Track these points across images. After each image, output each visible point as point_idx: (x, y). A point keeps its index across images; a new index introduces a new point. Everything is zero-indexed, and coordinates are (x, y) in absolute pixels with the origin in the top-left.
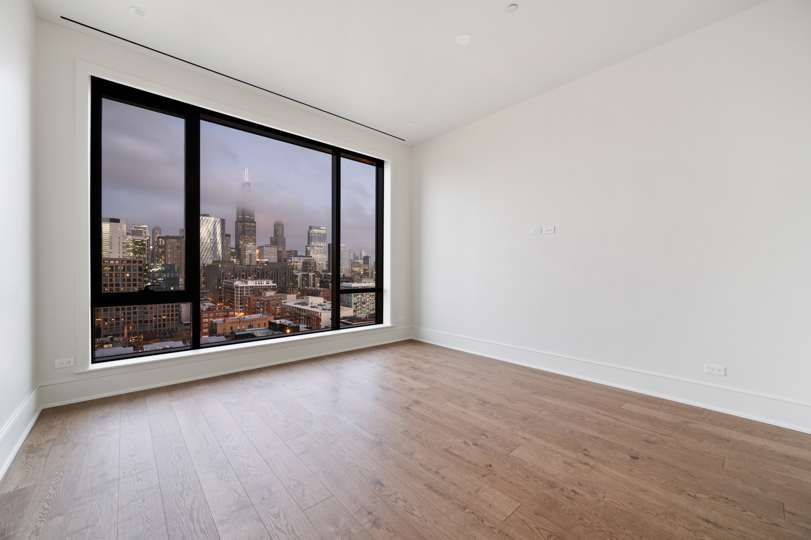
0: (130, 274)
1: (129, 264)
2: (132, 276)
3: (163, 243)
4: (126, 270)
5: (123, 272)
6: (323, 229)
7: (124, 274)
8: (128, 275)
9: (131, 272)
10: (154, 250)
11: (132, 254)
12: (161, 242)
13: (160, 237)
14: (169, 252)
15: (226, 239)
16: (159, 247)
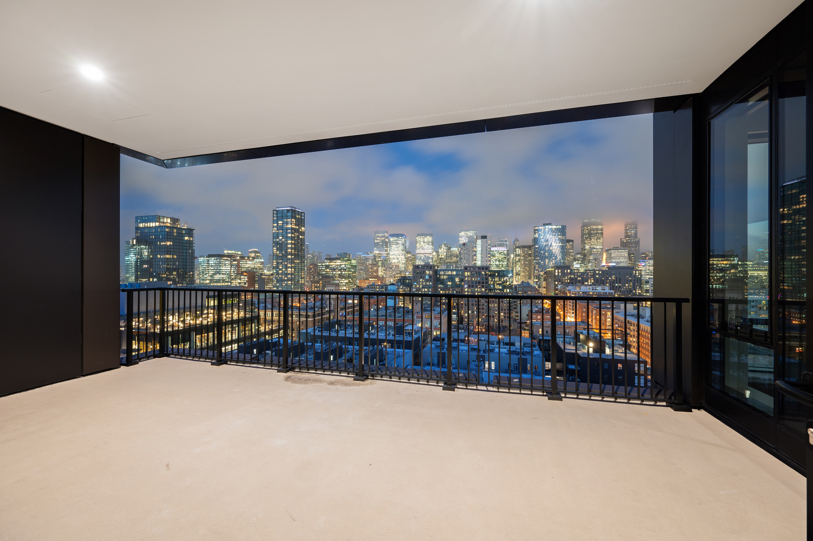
0: (480, 278)
1: (480, 271)
2: (481, 280)
9: (481, 276)
10: (513, 258)
11: (497, 263)
12: (517, 252)
13: (517, 247)
14: (522, 259)
15: (568, 245)
16: (516, 255)
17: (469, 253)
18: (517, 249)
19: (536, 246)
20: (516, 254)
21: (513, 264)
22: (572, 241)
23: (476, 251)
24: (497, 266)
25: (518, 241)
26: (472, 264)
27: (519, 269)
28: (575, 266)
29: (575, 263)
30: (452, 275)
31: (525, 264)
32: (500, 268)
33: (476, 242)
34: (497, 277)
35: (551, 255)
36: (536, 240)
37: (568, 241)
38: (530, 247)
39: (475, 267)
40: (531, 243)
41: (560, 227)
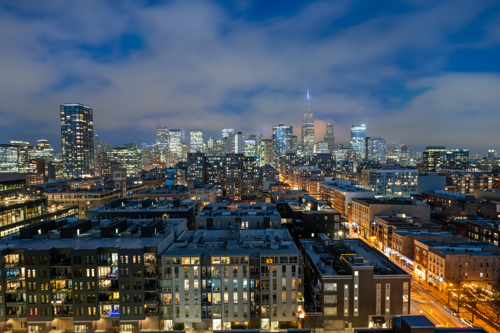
10: (260, 148)
13: (262, 141)
18: (262, 142)
20: (261, 145)
21: (259, 152)
22: (296, 137)
24: (249, 153)
28: (298, 153)
31: (267, 153)
39: (233, 154)
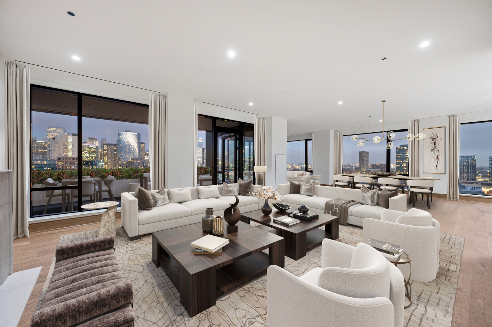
0: (74, 166)
1: (74, 161)
2: (75, 168)
3: (107, 148)
4: (72, 164)
5: (70, 166)
6: (200, 139)
7: (71, 166)
8: (73, 167)
9: (75, 165)
11: (87, 155)
12: (105, 147)
14: (109, 153)
15: (142, 146)
16: (104, 150)
17: (59, 146)
19: (120, 145)
23: (67, 145)
25: (106, 140)
26: (63, 155)
27: (106, 160)
29: (145, 157)
30: (42, 164)
32: (90, 159)
33: (67, 137)
34: (90, 165)
35: (131, 152)
36: (119, 141)
37: (142, 143)
38: (115, 145)
40: (115, 143)
41: (137, 134)
